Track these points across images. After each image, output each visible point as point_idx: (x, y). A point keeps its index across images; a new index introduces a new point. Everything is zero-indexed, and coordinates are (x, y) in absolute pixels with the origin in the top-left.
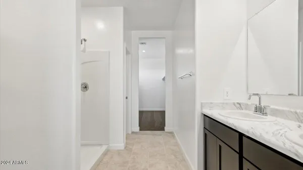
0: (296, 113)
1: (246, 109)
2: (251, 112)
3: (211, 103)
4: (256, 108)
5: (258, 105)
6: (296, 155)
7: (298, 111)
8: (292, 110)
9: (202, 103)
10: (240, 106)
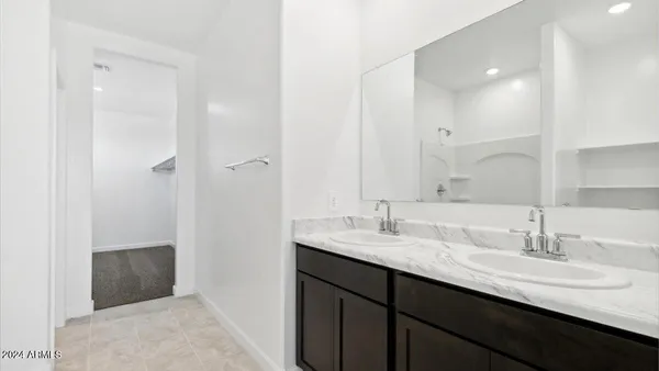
0: (436, 227)
1: (361, 227)
2: (375, 232)
3: (310, 220)
4: (382, 224)
5: (385, 219)
6: (495, 288)
7: (438, 224)
8: (430, 224)
9: (294, 221)
10: (351, 222)
